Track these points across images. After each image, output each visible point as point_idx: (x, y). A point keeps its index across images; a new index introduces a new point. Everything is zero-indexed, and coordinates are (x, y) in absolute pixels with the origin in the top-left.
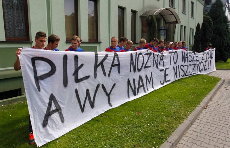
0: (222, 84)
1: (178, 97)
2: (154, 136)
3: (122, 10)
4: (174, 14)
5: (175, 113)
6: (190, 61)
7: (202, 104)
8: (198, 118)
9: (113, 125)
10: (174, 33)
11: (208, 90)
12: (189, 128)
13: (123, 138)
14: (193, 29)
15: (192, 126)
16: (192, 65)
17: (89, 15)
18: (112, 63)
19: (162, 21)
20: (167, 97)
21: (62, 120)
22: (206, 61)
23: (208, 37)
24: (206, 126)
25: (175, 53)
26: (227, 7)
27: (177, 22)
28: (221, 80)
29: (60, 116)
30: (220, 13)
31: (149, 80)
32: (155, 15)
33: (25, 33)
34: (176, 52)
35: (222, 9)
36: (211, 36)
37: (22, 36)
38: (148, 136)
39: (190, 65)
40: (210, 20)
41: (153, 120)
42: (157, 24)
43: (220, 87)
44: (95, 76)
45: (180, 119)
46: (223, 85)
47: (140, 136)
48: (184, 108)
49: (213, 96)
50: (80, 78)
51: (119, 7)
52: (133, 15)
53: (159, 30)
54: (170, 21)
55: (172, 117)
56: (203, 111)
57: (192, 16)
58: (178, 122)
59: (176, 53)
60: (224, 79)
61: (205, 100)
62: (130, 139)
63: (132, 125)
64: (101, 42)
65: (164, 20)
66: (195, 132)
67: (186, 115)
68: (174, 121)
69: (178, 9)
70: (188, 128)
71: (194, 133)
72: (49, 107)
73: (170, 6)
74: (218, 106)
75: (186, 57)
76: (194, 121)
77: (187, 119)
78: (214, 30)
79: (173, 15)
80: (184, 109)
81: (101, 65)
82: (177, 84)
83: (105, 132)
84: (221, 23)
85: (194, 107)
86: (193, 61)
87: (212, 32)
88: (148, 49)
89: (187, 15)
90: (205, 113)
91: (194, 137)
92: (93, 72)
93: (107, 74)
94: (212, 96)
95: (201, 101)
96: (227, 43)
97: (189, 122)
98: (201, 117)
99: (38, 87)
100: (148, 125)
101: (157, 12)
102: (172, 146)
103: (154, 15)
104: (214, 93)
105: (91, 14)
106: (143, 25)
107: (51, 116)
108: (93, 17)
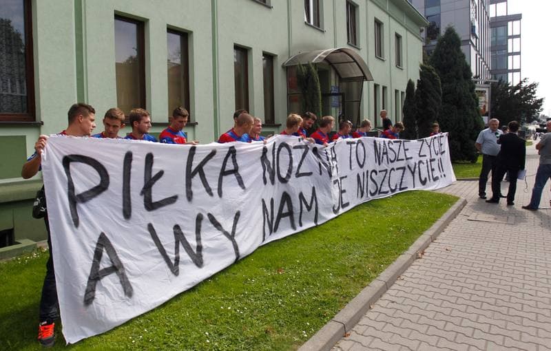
0: (459, 210)
1: (363, 237)
2: (309, 312)
3: (243, 52)
4: (358, 62)
5: (353, 267)
6: (392, 162)
7: (413, 249)
8: (402, 277)
9: (224, 296)
10: (359, 101)
11: (429, 222)
12: (381, 296)
13: (243, 319)
14: (402, 93)
15: (389, 291)
16: (398, 169)
17: (169, 60)
18: (221, 167)
19: (333, 76)
20: (341, 237)
21: (127, 291)
22: (431, 160)
23: (433, 110)
24: (415, 291)
25: (358, 144)
26: (474, 46)
27: (364, 78)
28: (459, 200)
29: (121, 282)
30: (455, 59)
31: (309, 204)
32: (315, 64)
33: (25, 105)
34: (359, 141)
35: (459, 51)
36: (438, 107)
37: (18, 112)
38: (295, 313)
39: (393, 169)
40: (434, 73)
41: (308, 284)
42: (320, 83)
43: (454, 215)
44: (190, 196)
45: (363, 279)
46: (462, 212)
47: (279, 314)
48: (374, 258)
49: (439, 234)
50: (157, 200)
51: (237, 47)
52: (267, 62)
53: (326, 95)
54: (351, 76)
55: (347, 276)
56: (415, 263)
57: (399, 63)
58: (359, 285)
59: (360, 145)
60: (464, 199)
61: (420, 241)
62: (258, 320)
63: (263, 294)
64: (197, 123)
65: (337, 73)
66: (393, 302)
67: (376, 271)
68: (352, 283)
69: (365, 51)
70: (379, 295)
71: (391, 305)
72: (97, 261)
73: (350, 43)
74: (444, 253)
75: (384, 153)
76: (394, 283)
77: (378, 278)
78: (445, 94)
79: (355, 63)
80: (374, 261)
81: (198, 174)
82: (364, 211)
83: (205, 308)
84: (458, 79)
85: (396, 256)
86: (398, 160)
87: (440, 98)
88: (300, 137)
89: (387, 62)
90: (416, 267)
91: (390, 312)
92: (185, 186)
93: (215, 192)
94: (435, 233)
95: (412, 244)
96: (475, 121)
97: (381, 284)
98: (408, 274)
99: (76, 217)
100: (296, 293)
101: (320, 57)
102: (342, 328)
103: (313, 64)
104: (440, 227)
105: (174, 59)
106: (290, 85)
107: (102, 280)
108: (178, 66)
